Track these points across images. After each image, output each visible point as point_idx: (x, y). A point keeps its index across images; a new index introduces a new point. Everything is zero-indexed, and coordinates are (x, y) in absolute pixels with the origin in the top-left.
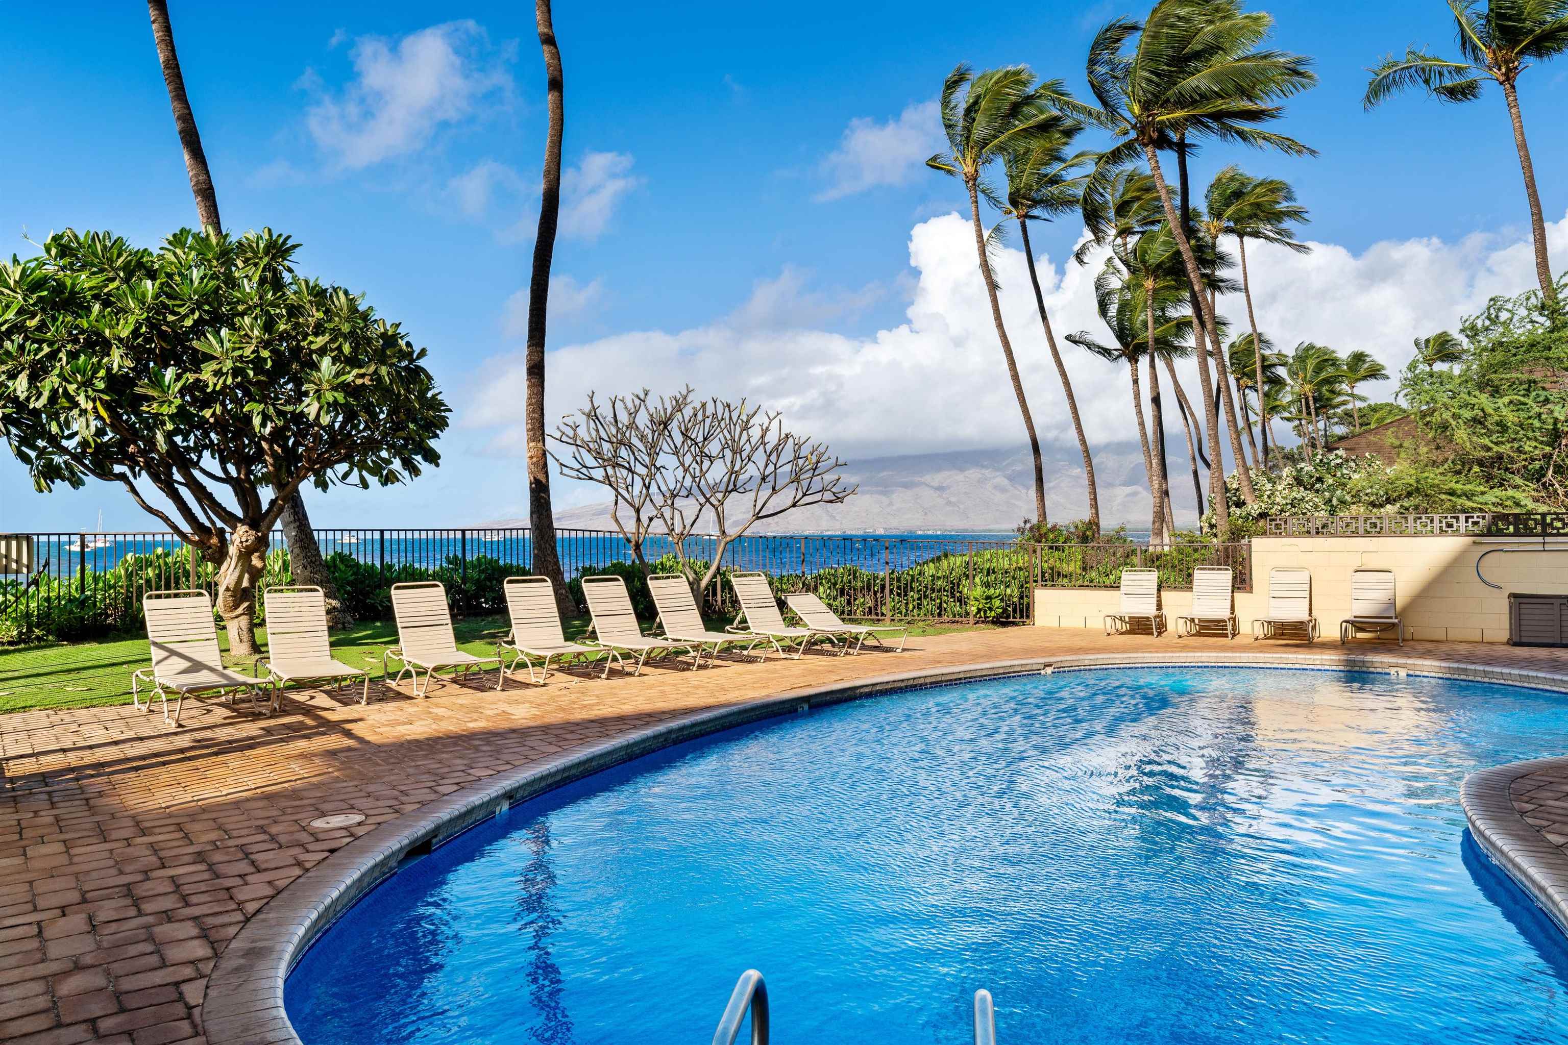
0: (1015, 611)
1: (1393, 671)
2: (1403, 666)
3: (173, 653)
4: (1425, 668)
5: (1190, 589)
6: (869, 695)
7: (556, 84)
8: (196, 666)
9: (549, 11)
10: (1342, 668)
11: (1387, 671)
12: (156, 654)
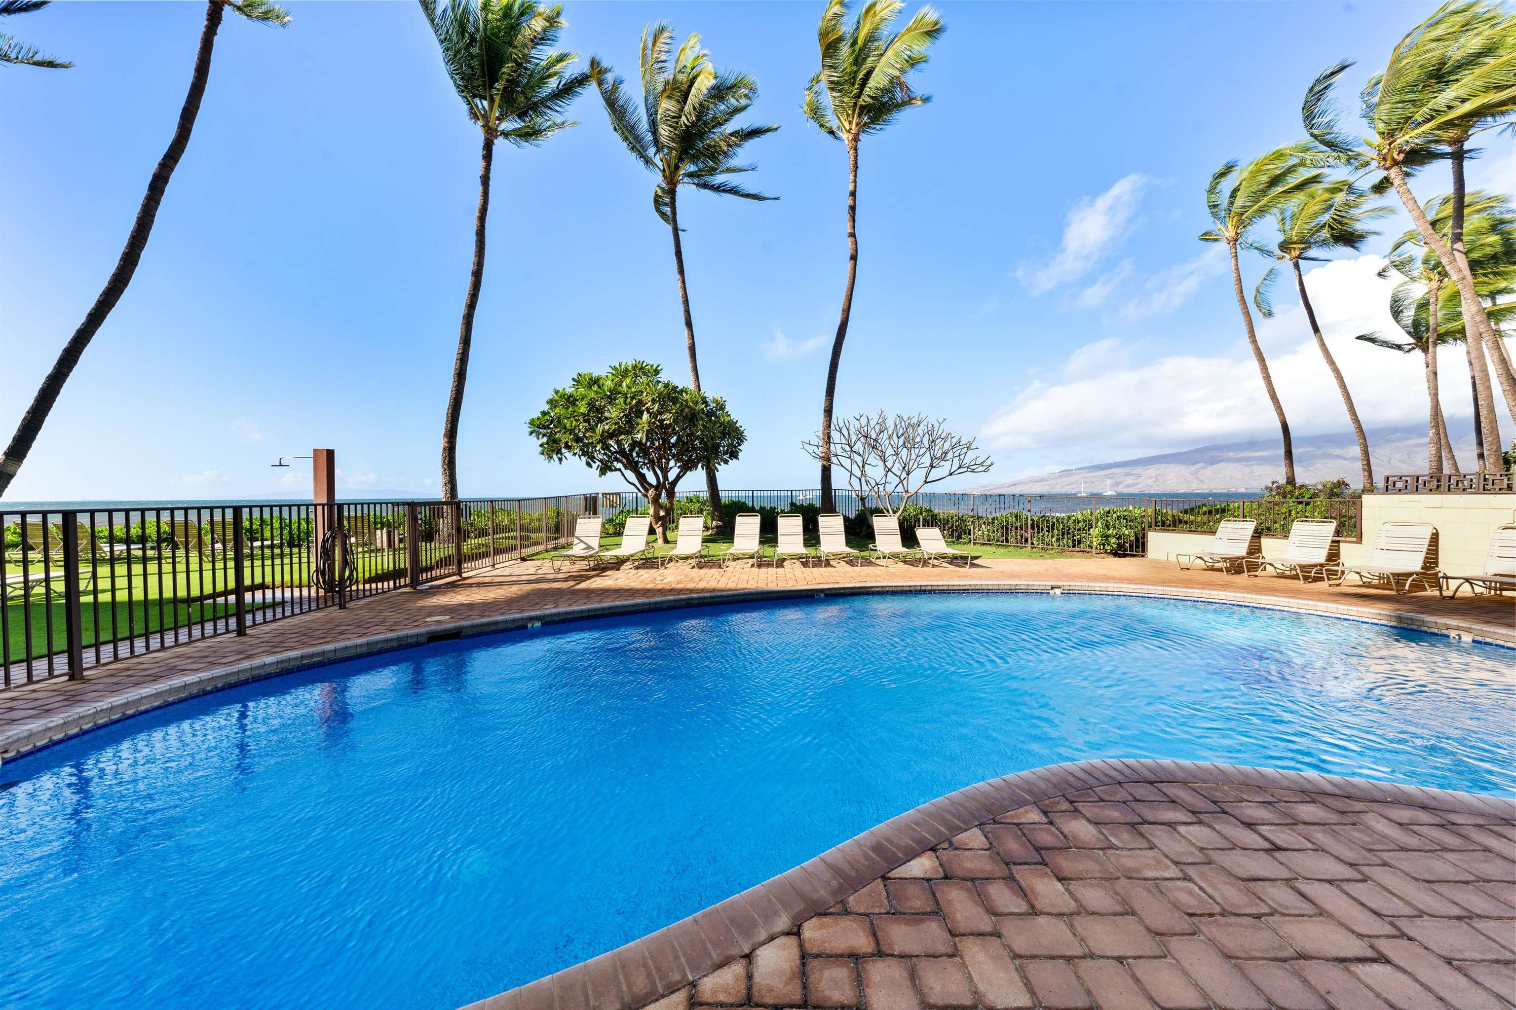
0: (1131, 546)
1: (1453, 634)
2: (1469, 630)
3: (582, 541)
4: (1497, 636)
5: (1286, 537)
6: (878, 593)
7: (854, 258)
8: (589, 547)
9: (854, 220)
10: (1393, 624)
11: (1446, 632)
12: (576, 541)
